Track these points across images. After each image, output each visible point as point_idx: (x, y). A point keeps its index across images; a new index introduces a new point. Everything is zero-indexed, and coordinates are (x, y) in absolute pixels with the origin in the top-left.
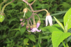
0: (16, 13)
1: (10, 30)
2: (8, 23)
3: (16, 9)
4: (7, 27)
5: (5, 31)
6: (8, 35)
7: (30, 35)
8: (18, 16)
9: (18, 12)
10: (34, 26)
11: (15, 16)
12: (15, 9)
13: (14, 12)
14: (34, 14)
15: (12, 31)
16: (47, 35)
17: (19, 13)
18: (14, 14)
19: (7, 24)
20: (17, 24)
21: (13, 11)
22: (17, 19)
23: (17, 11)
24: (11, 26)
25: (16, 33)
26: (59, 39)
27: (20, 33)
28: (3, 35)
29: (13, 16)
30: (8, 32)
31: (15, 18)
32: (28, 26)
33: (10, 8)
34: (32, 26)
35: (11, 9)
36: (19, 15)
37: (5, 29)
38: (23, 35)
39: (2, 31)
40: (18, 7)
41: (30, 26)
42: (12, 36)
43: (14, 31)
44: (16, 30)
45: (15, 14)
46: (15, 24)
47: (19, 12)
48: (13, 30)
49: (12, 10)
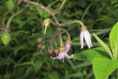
0: (26, 36)
1: (16, 65)
2: (12, 54)
3: (26, 30)
4: (12, 61)
5: (8, 67)
6: (13, 75)
7: (51, 71)
8: (29, 41)
9: (28, 35)
10: (61, 49)
11: (24, 42)
12: (23, 30)
13: (21, 35)
14: (60, 29)
15: (19, 67)
16: (80, 70)
17: (30, 37)
18: (21, 38)
19: (10, 55)
20: (27, 55)
21: (21, 32)
22: (27, 46)
23: (26, 33)
24: (17, 59)
25: (26, 70)
26: (106, 69)
27: (34, 69)
28: (4, 73)
29: (20, 42)
30: (13, 69)
31: (23, 44)
32: (51, 49)
33: (14, 28)
34: (57, 50)
35: (17, 30)
36: (31, 39)
37: (8, 64)
38: (39, 72)
39: (2, 68)
40: (28, 27)
41: (55, 50)
42: (19, 76)
43: (22, 66)
44: (26, 65)
45: (24, 39)
46: (25, 54)
47: (31, 35)
48: (20, 65)
49: (19, 32)
